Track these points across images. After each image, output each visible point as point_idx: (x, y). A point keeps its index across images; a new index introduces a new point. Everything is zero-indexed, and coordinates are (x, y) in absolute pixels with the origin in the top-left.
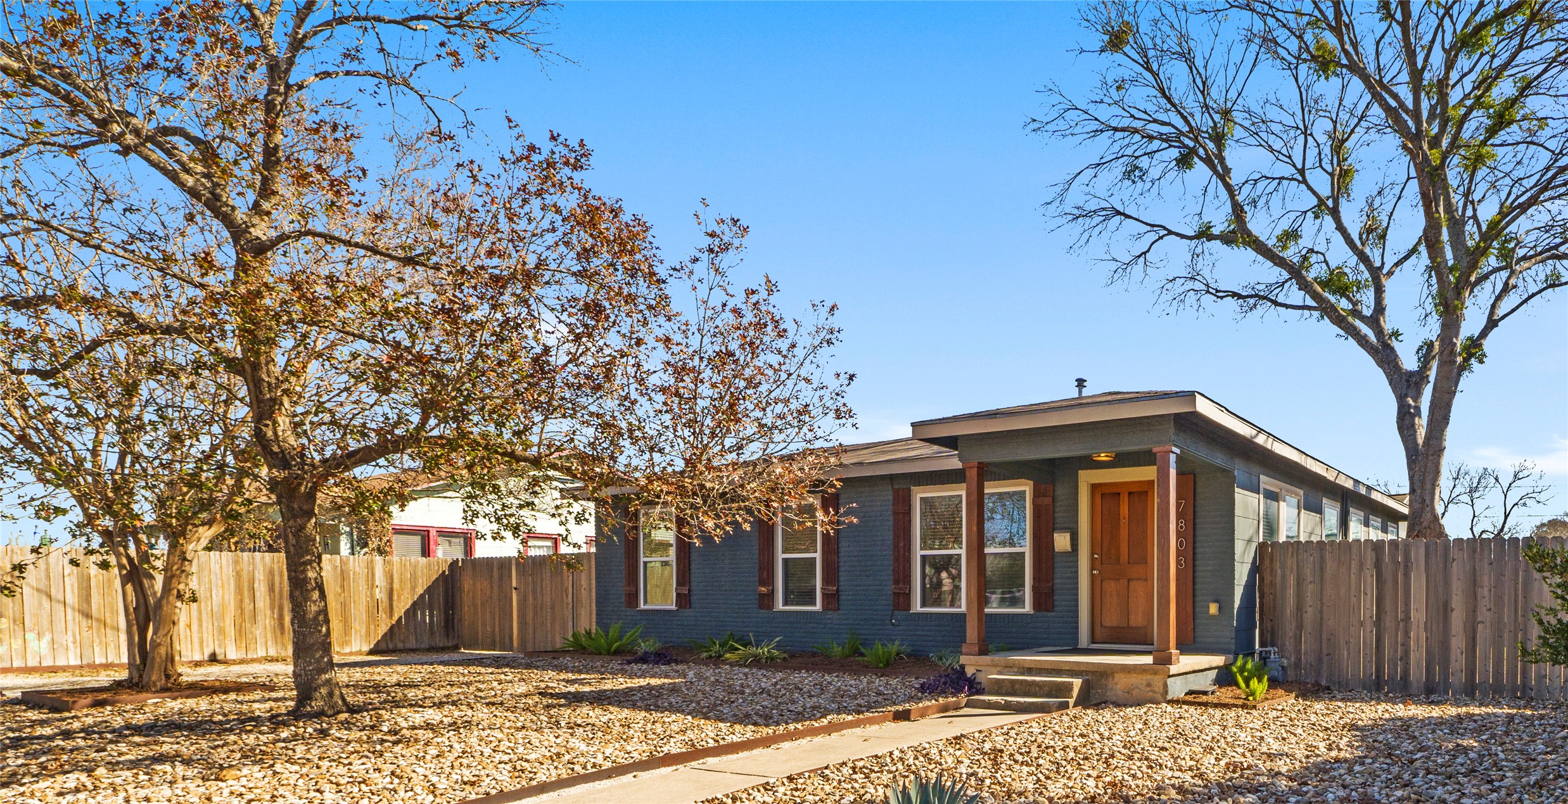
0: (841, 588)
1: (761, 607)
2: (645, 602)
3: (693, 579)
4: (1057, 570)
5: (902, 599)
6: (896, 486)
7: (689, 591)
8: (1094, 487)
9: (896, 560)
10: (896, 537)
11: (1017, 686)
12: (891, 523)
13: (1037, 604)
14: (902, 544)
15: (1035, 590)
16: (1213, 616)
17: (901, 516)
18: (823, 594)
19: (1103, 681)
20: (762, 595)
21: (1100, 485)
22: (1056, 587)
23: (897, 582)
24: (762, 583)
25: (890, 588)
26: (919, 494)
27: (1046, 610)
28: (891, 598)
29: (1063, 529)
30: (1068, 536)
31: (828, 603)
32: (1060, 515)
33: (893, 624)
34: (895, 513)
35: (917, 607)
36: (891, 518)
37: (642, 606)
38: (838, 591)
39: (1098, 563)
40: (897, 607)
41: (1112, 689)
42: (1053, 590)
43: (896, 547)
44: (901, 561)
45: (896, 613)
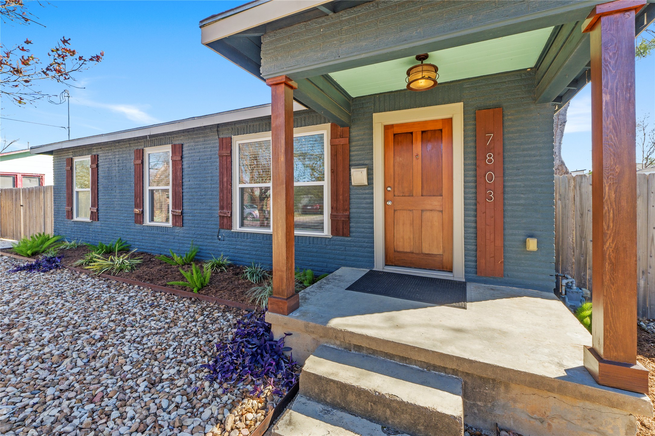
0: (185, 211)
1: (136, 222)
2: (77, 216)
3: (100, 203)
4: (352, 201)
5: (225, 220)
6: (221, 136)
7: (98, 210)
8: (387, 128)
9: (221, 191)
10: (221, 174)
11: (351, 397)
12: (218, 164)
13: (335, 230)
14: (225, 179)
15: (333, 218)
16: (532, 252)
17: (225, 158)
18: (173, 215)
19: (487, 390)
20: (136, 215)
21: (392, 126)
22: (352, 215)
23: (222, 208)
24: (137, 206)
25: (217, 212)
26: (238, 141)
27: (343, 235)
28: (218, 219)
29: (359, 165)
30: (364, 171)
31: (176, 222)
32: (355, 152)
33: (219, 239)
34: (221, 156)
35: (237, 227)
36: (218, 160)
37: (75, 219)
38: (182, 213)
39: (390, 195)
40: (222, 226)
41: (504, 407)
42: (349, 217)
43: (221, 182)
44: (225, 192)
45: (222, 231)
